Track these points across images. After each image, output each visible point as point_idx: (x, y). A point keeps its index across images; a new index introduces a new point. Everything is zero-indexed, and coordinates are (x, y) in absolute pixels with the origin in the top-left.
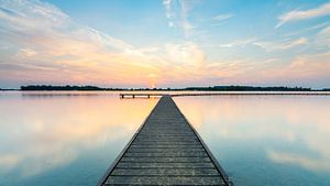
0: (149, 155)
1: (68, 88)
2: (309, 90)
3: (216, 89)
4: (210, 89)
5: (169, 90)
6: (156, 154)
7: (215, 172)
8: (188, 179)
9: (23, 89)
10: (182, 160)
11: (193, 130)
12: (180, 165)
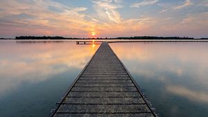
0: (94, 79)
1: (45, 38)
2: (193, 39)
3: (135, 38)
4: (131, 38)
5: (106, 39)
6: (99, 78)
7: (135, 89)
8: (118, 93)
9: (17, 38)
10: (114, 81)
11: (121, 63)
12: (113, 85)
